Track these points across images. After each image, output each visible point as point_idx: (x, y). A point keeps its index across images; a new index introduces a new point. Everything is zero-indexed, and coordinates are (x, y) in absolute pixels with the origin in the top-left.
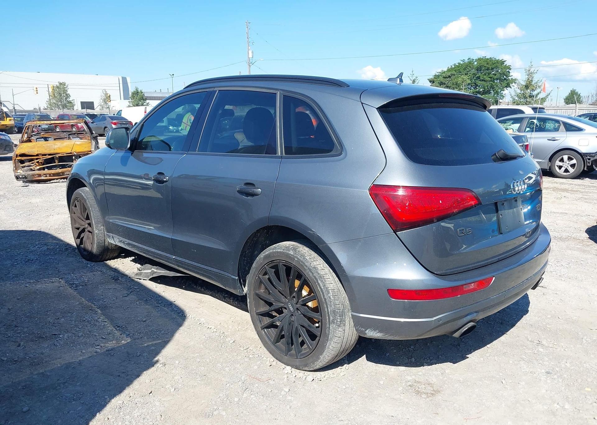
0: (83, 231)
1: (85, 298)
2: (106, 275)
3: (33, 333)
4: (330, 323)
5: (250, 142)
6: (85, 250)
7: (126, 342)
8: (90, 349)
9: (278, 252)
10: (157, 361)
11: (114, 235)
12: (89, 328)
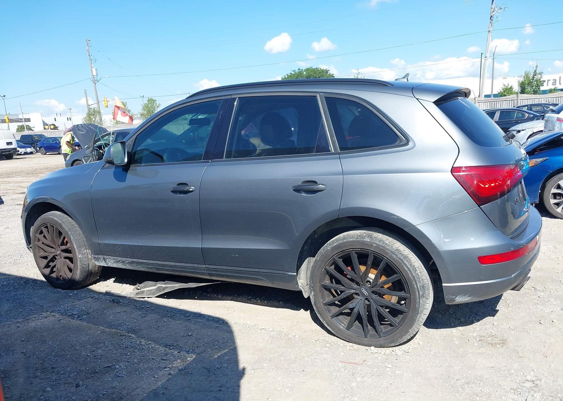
0: (53, 259)
1: (103, 326)
2: (102, 300)
3: (81, 371)
4: (420, 297)
5: (268, 146)
6: (58, 279)
7: (192, 359)
8: (161, 373)
9: (350, 242)
10: (244, 369)
11: (105, 257)
12: (138, 353)
